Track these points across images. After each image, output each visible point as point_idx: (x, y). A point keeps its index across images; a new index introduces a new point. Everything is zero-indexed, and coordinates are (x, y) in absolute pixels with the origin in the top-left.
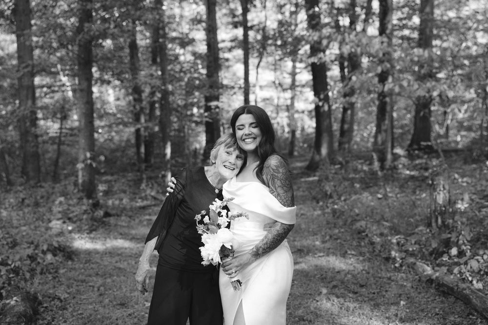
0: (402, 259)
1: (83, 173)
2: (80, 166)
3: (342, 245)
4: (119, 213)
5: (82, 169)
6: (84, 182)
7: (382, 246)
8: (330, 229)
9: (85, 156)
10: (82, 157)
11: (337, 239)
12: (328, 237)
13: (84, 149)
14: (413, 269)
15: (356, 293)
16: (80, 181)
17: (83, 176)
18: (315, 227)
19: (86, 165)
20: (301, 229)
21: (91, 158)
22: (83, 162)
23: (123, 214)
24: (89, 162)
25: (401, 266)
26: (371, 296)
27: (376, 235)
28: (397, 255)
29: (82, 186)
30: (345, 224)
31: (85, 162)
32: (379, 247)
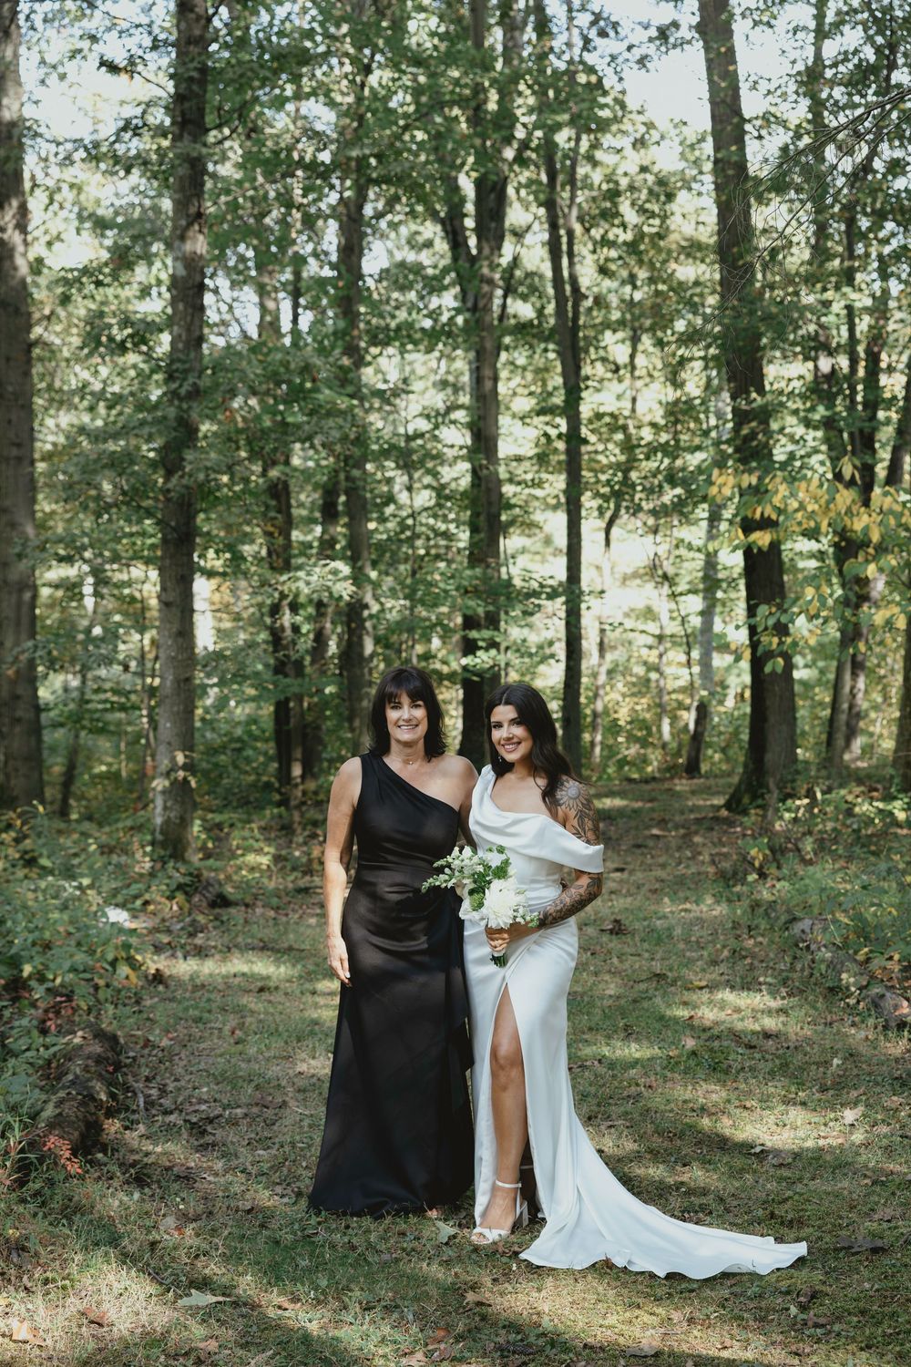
0: (860, 989)
1: (165, 802)
2: (159, 784)
3: (752, 968)
4: (248, 900)
5: (164, 792)
6: (167, 822)
7: (828, 966)
8: (737, 937)
9: (173, 759)
10: (165, 764)
11: (745, 957)
12: (726, 953)
13: (169, 743)
14: (876, 1006)
15: (755, 1047)
16: (159, 821)
17: (165, 808)
18: (704, 933)
19: (174, 783)
20: (670, 937)
21: (185, 767)
22: (168, 774)
23: (259, 903)
24: (181, 774)
25: (858, 1002)
26: (781, 1052)
27: (825, 946)
28: (852, 980)
29: (162, 832)
30: (772, 928)
31: (173, 776)
32: (823, 967)
